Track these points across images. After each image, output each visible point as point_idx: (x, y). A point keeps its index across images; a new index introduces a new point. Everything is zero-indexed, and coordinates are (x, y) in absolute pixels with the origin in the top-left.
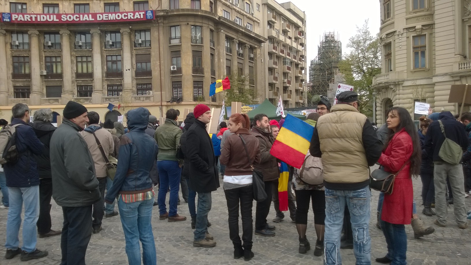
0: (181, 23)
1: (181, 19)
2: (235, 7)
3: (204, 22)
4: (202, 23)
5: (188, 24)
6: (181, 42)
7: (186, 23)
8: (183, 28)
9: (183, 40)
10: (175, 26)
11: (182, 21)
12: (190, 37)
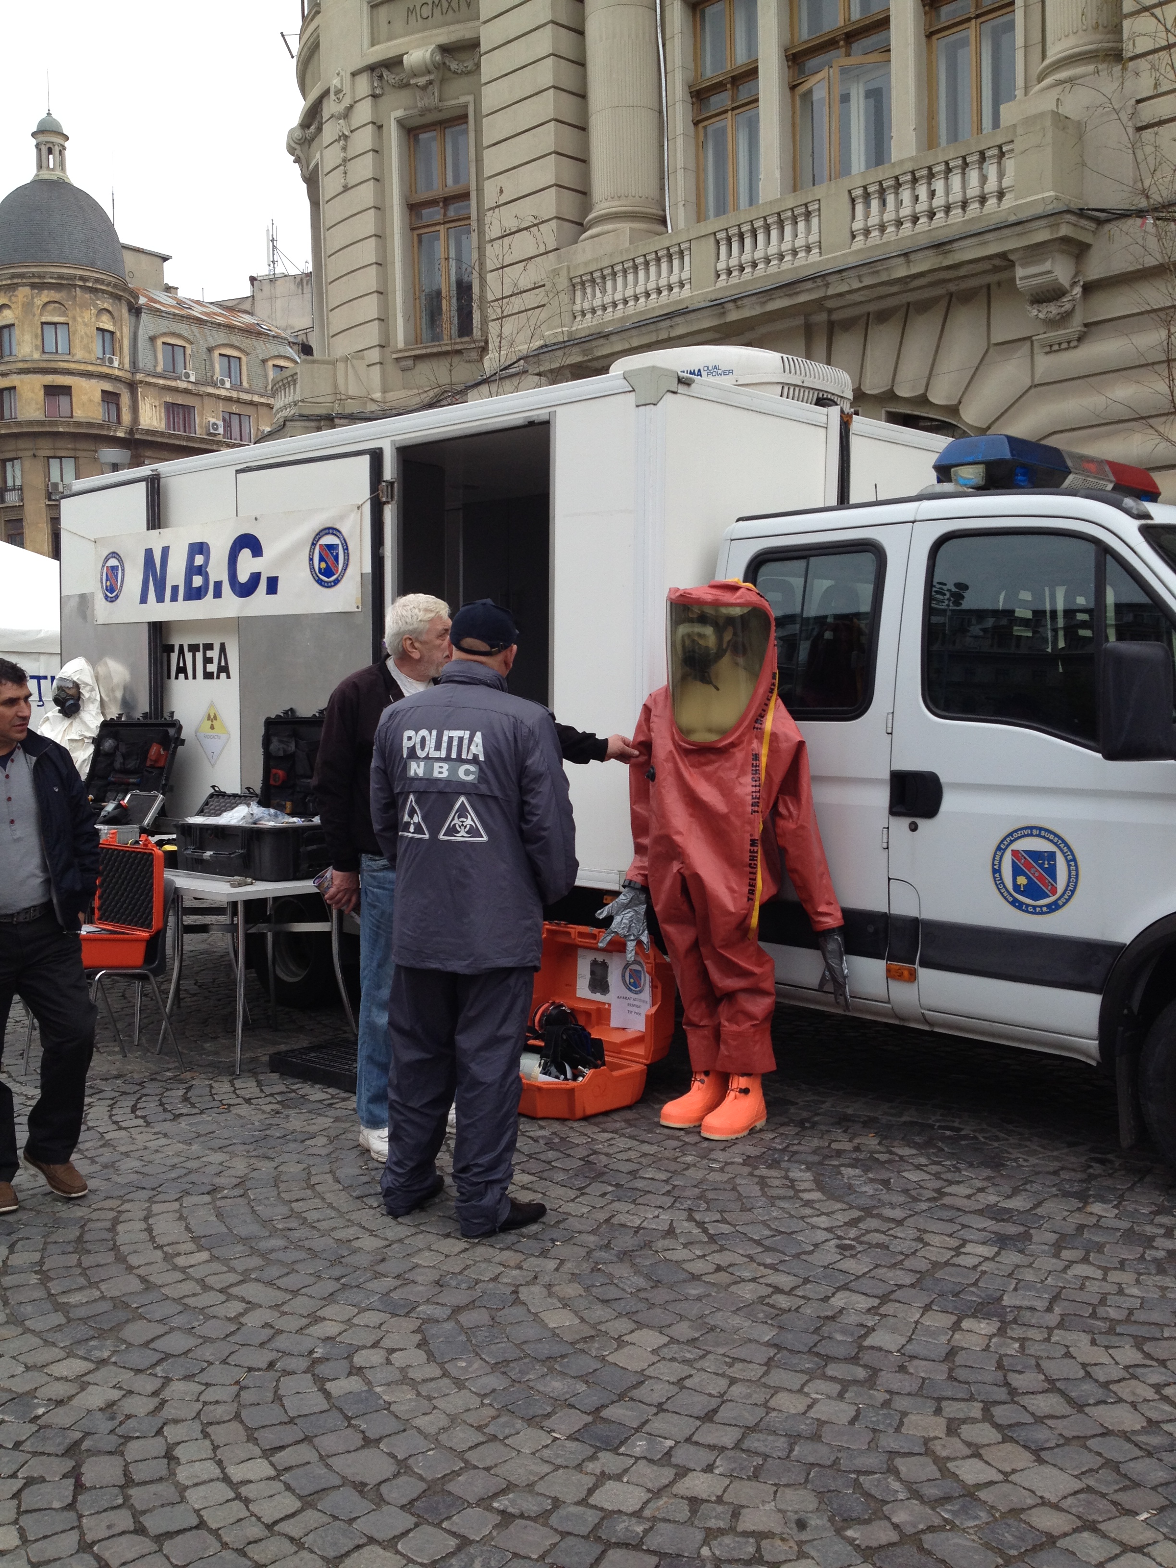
0: (20, 454)
1: (22, 444)
2: (210, 390)
3: (78, 446)
4: (75, 449)
5: (34, 456)
6: (22, 500)
7: (31, 453)
8: (27, 463)
9: (27, 494)
10: (12, 460)
11: (23, 446)
12: (43, 487)
